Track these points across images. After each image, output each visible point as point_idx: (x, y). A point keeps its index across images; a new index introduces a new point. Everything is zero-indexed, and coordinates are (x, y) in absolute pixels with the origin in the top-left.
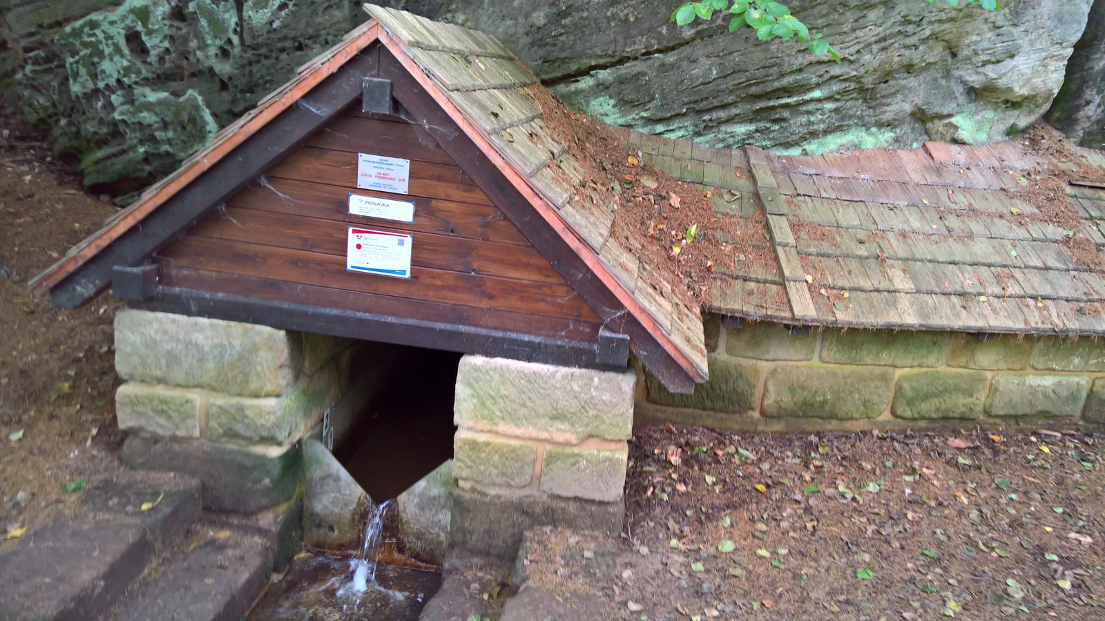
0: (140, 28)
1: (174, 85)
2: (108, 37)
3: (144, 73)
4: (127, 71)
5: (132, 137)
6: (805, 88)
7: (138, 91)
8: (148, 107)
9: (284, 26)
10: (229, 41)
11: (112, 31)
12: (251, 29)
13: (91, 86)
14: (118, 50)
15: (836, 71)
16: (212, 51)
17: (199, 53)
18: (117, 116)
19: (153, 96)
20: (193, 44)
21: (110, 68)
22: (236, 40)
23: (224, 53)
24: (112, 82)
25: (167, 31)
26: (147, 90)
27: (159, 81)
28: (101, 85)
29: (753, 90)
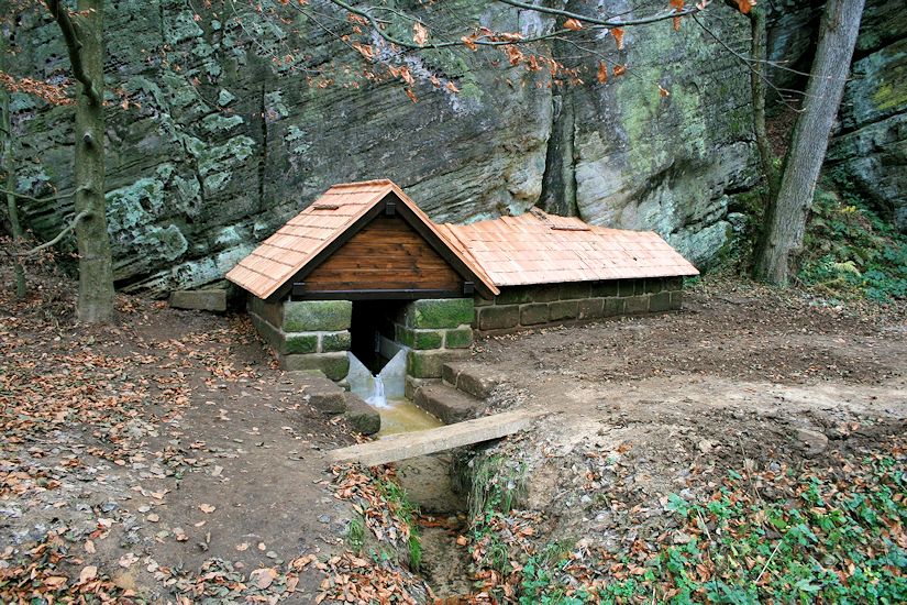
0: (148, 195)
1: (163, 223)
2: (129, 202)
3: (151, 219)
4: (142, 218)
5: (142, 252)
6: (465, 198)
7: (147, 228)
8: (153, 235)
9: (227, 188)
10: (195, 198)
11: (131, 198)
12: (209, 191)
13: (119, 227)
14: (136, 208)
15: (475, 190)
16: (186, 204)
17: (178, 206)
18: (136, 241)
19: (157, 230)
20: (174, 201)
21: (133, 217)
22: (199, 197)
23: (192, 204)
24: (133, 224)
25: (162, 196)
26: (152, 227)
27: (156, 222)
28: (126, 227)
29: (448, 200)
